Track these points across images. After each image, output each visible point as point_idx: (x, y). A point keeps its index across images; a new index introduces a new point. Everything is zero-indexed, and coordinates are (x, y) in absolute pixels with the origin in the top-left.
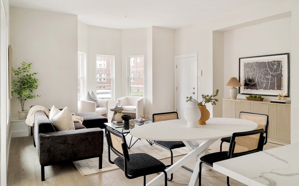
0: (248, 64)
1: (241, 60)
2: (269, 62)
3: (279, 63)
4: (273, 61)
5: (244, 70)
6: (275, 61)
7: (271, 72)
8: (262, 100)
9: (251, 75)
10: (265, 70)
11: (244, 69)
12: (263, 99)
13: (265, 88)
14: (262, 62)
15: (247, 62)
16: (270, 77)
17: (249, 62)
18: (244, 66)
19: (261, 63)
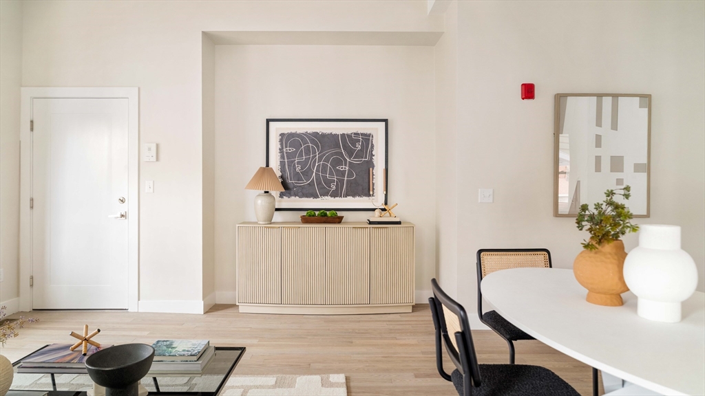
0: (291, 135)
1: (271, 123)
2: (344, 134)
3: (367, 138)
4: (355, 134)
5: (280, 149)
6: (358, 134)
7: (350, 158)
8: (339, 220)
9: (298, 163)
10: (336, 154)
11: (279, 146)
12: (342, 218)
13: (335, 194)
14: (328, 134)
15: (289, 132)
16: (347, 168)
17: (294, 131)
18: (281, 141)
19: (324, 135)
